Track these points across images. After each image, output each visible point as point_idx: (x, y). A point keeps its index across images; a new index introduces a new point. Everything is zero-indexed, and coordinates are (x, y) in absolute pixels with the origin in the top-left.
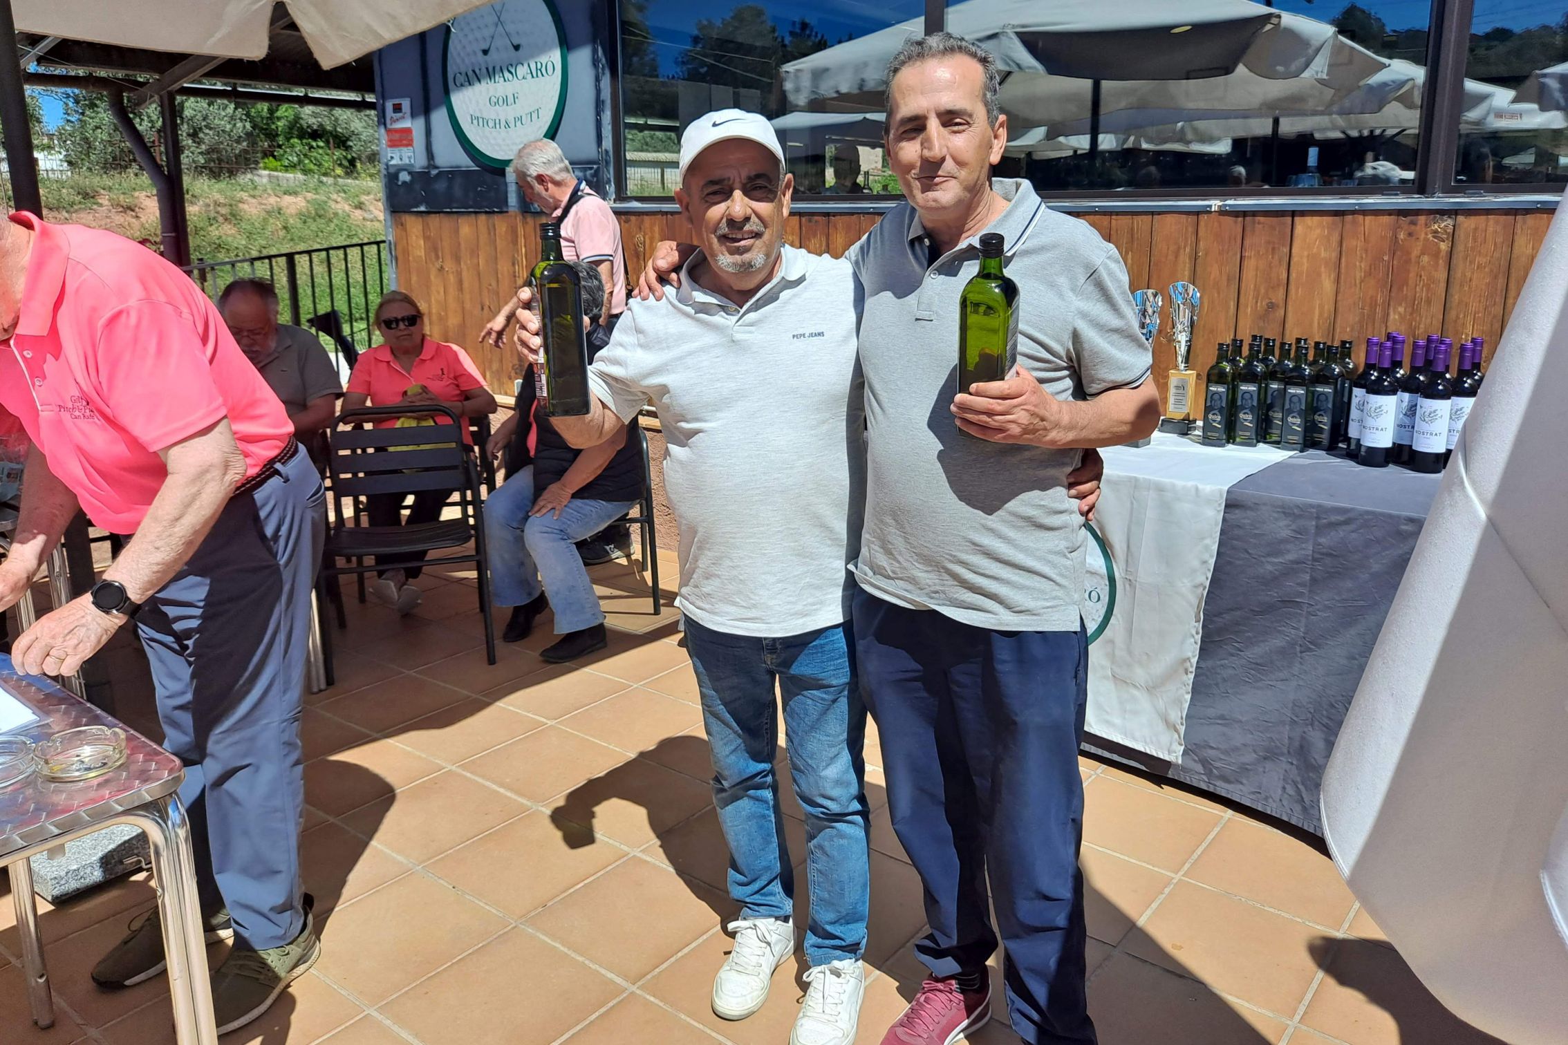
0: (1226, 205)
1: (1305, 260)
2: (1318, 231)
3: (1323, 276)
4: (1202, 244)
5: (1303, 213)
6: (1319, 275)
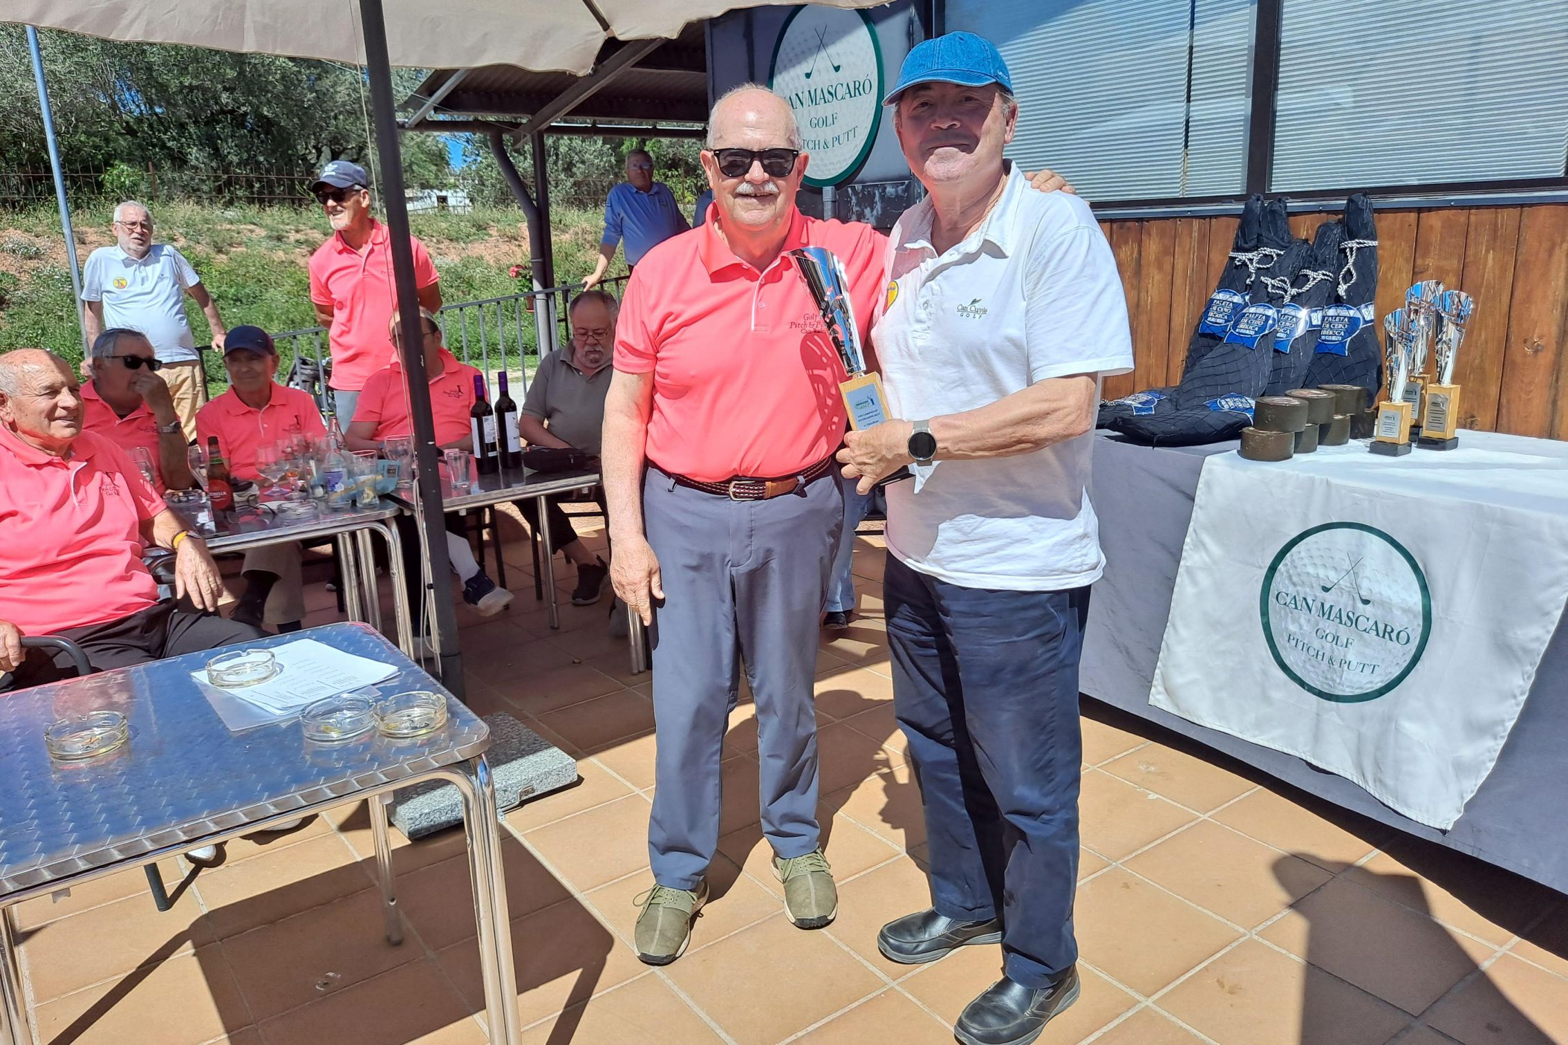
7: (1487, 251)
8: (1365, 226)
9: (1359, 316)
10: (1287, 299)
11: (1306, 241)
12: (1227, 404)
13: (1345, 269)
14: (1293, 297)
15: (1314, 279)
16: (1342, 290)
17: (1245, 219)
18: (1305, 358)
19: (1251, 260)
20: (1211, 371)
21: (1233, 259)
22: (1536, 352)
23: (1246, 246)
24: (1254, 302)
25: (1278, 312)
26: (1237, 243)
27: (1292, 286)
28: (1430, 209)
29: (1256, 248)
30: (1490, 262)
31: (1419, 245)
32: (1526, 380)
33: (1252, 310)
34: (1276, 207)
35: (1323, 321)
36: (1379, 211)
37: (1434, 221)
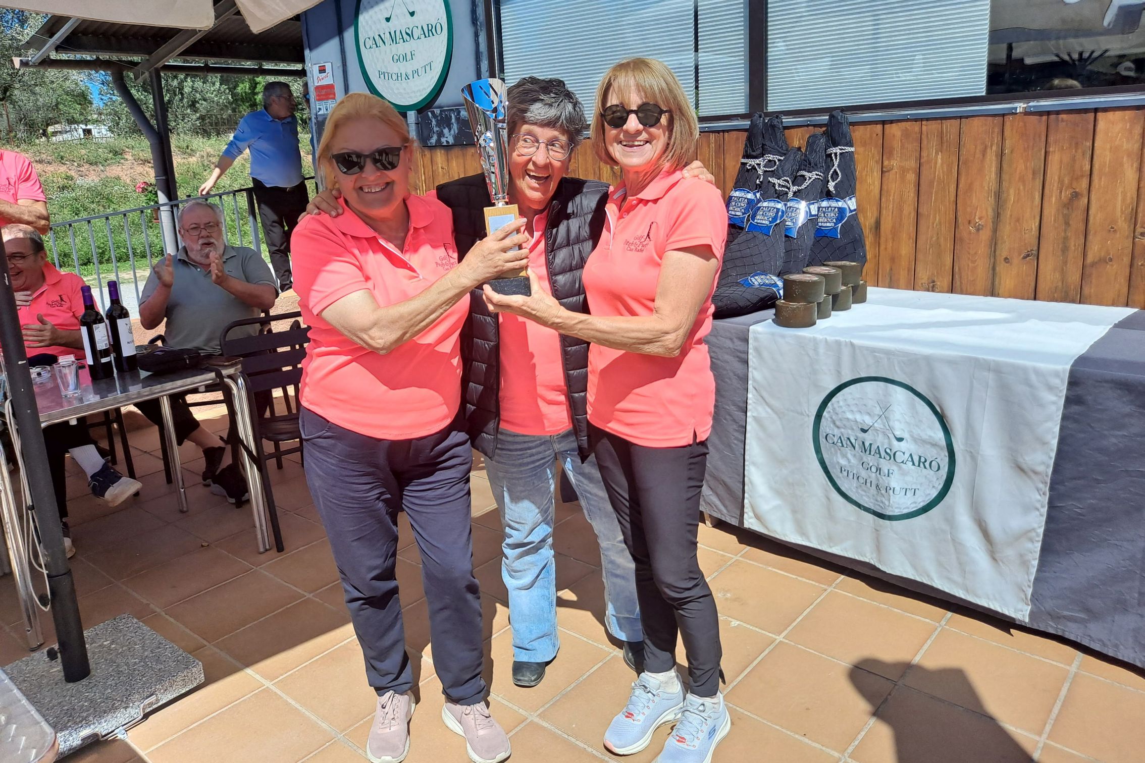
0: (1031, 107)
1: (1108, 153)
2: (1120, 125)
3: (1126, 166)
4: (1008, 143)
5: (1105, 110)
6: (1121, 165)
7: (937, 154)
8: (844, 135)
9: (846, 207)
10: (790, 195)
11: (799, 149)
12: (757, 281)
13: (832, 170)
14: (795, 193)
15: (810, 178)
16: (831, 186)
17: (751, 134)
18: (809, 240)
19: (759, 165)
20: (739, 254)
21: (744, 164)
22: (978, 230)
23: (754, 154)
24: (765, 197)
25: (786, 205)
26: (746, 151)
27: (794, 185)
28: (891, 122)
29: (762, 155)
30: (939, 161)
31: (885, 151)
32: (972, 252)
33: (765, 204)
34: (775, 122)
35: (818, 211)
36: (853, 124)
37: (894, 130)
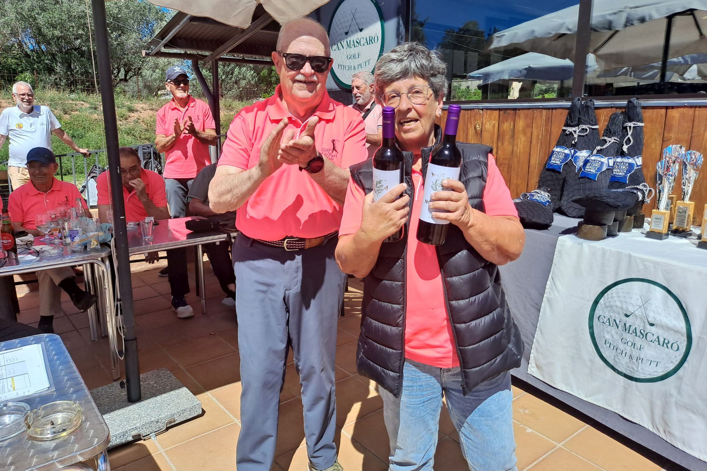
8: (638, 115)
9: (634, 162)
13: (627, 138)
15: (610, 142)
16: (625, 148)
17: (571, 111)
18: (605, 183)
19: (575, 132)
21: (564, 130)
23: (572, 124)
26: (567, 122)
29: (578, 125)
30: (706, 136)
31: (666, 126)
34: (589, 104)
35: (614, 164)
36: (644, 108)
37: (675, 114)
